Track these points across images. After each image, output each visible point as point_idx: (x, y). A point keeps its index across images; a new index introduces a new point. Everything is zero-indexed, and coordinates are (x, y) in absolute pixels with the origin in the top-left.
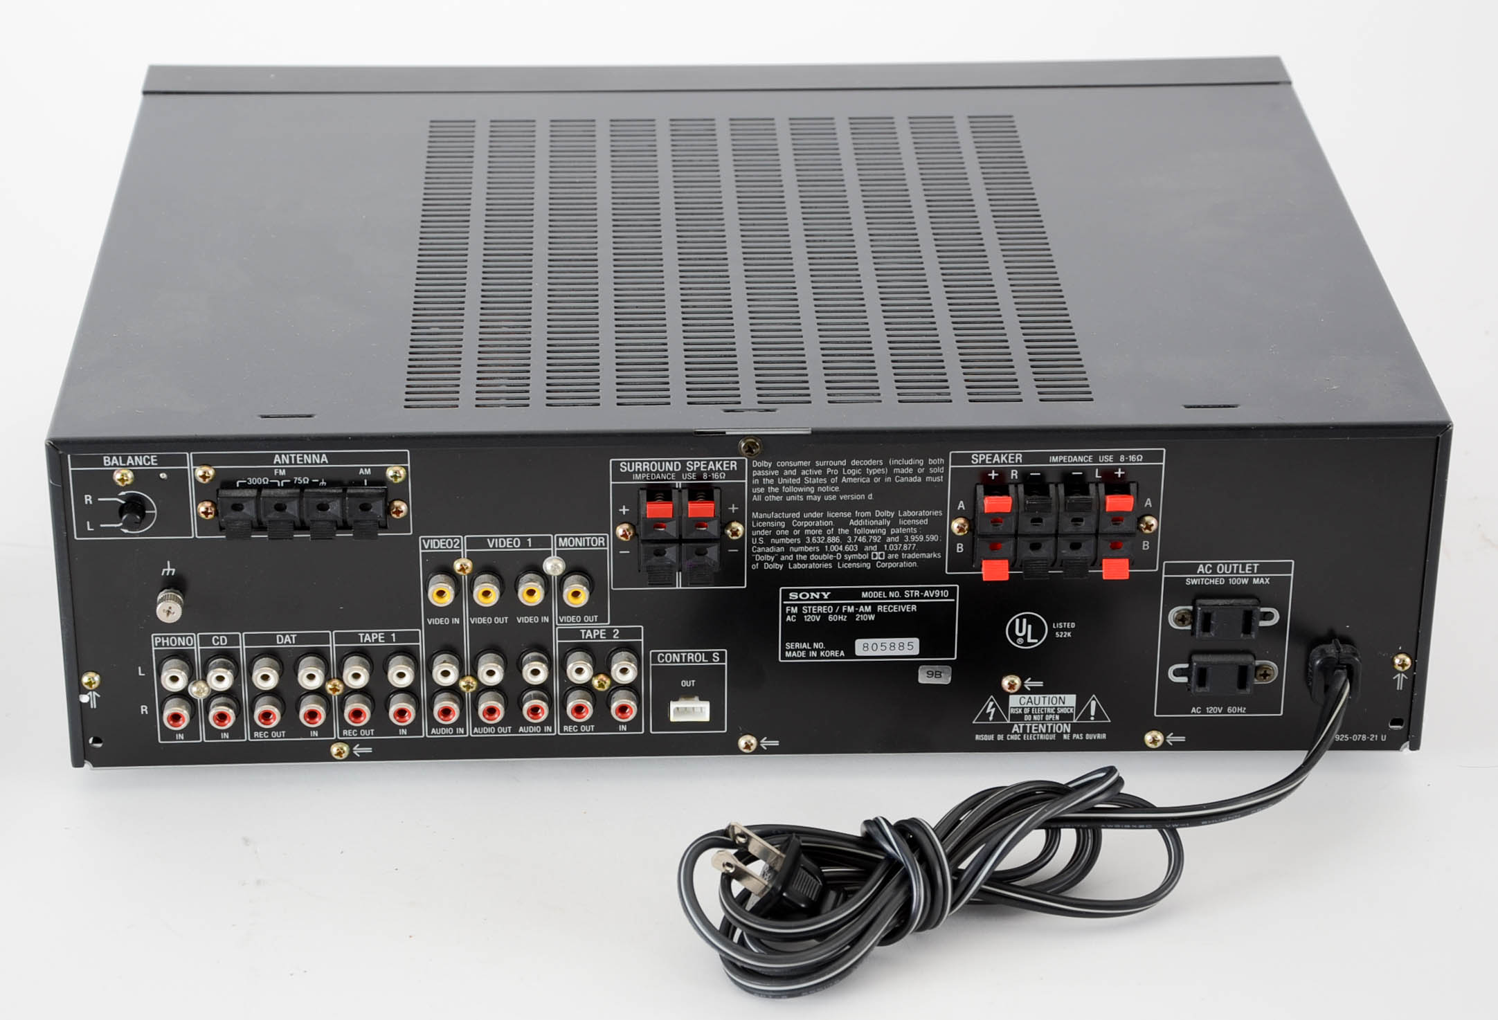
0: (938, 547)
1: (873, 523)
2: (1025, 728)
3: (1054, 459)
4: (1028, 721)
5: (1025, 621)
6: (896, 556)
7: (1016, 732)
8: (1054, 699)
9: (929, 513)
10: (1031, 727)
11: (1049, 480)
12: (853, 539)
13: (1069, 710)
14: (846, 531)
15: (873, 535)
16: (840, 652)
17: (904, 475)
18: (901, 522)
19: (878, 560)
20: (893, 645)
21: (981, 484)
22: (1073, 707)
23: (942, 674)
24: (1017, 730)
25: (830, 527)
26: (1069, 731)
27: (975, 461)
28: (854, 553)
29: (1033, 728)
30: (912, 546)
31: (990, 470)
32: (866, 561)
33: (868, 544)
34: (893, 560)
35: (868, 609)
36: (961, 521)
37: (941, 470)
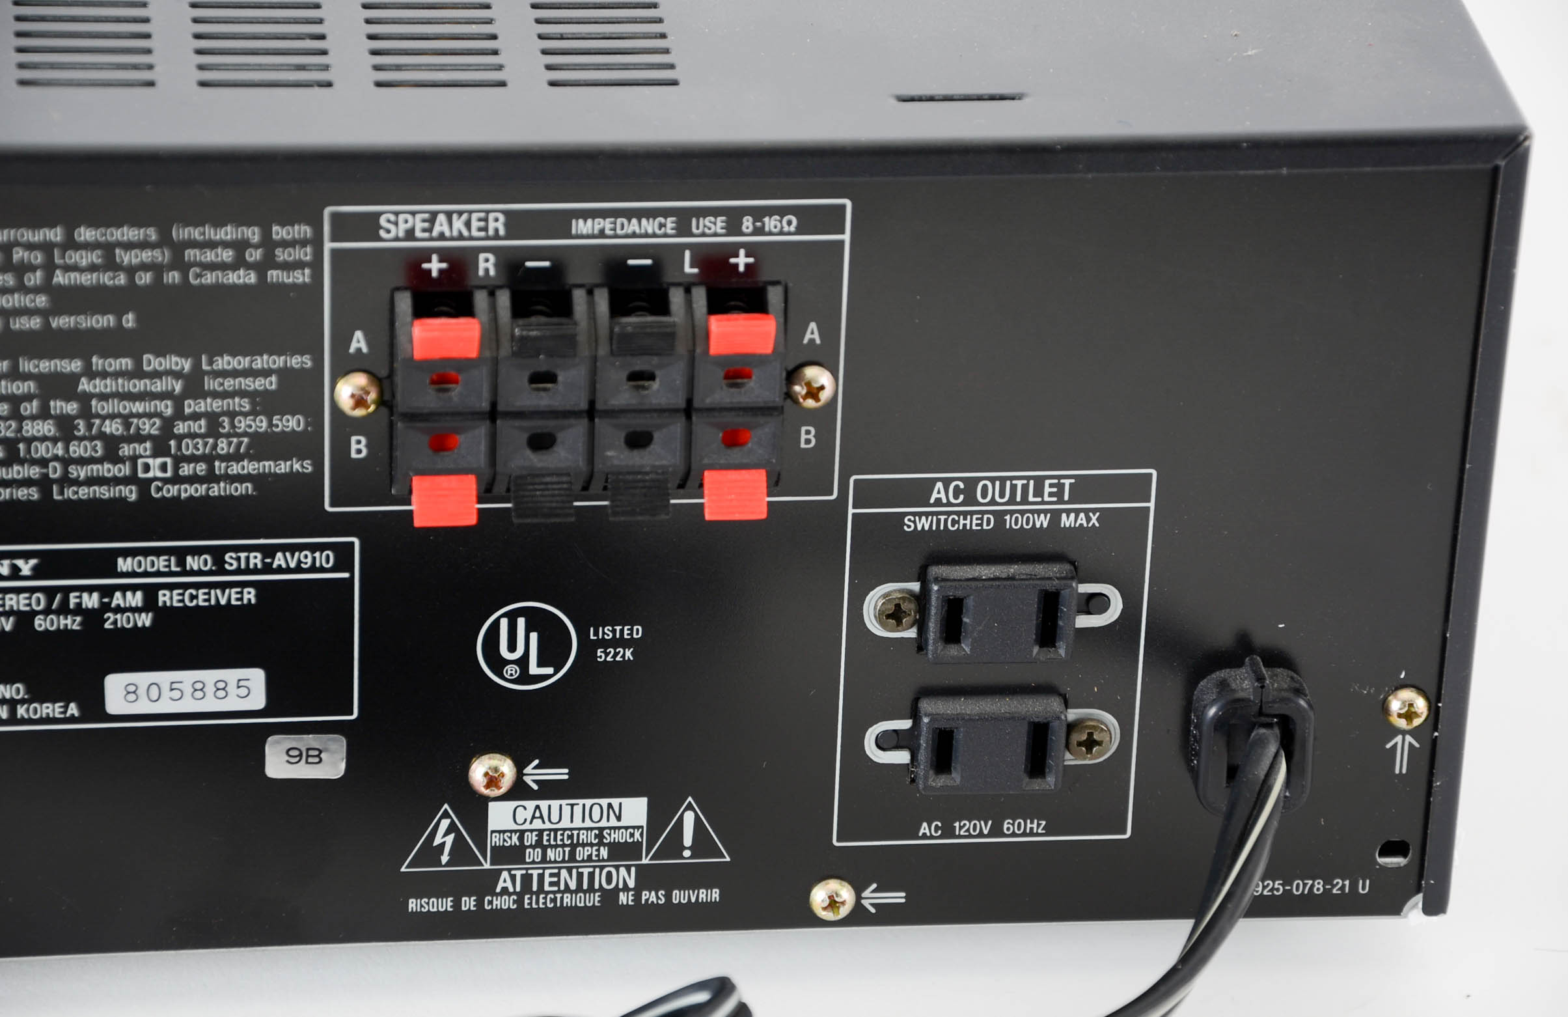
0: (305, 444)
1: (140, 385)
2: (527, 879)
3: (582, 226)
4: (533, 862)
5: (521, 622)
6: (201, 468)
7: (505, 891)
8: (596, 809)
9: (279, 362)
10: (541, 877)
11: (573, 276)
12: (90, 426)
13: (632, 835)
14: (71, 408)
15: (139, 416)
16: (66, 707)
17: (212, 267)
18: (211, 384)
19: (155, 479)
20: (199, 686)
21: (406, 289)
22: (642, 827)
23: (323, 755)
24: (509, 885)
25: (28, 398)
26: (631, 884)
27: (388, 231)
28: (92, 461)
29: (547, 880)
30: (240, 443)
31: (426, 255)
32: (125, 481)
33: (130, 440)
34: (193, 479)
35: (136, 599)
36: (359, 380)
37: (306, 254)
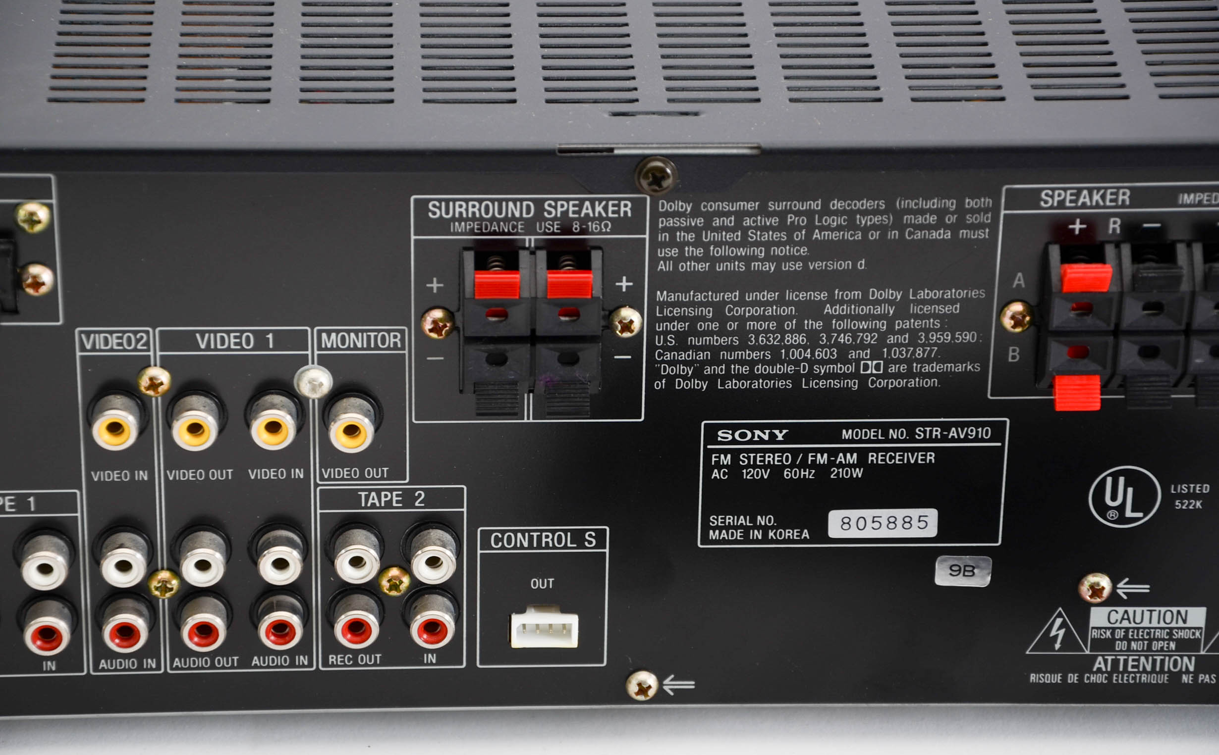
0: (977, 353)
1: (866, 310)
2: (1115, 662)
3: (1187, 198)
4: (1121, 651)
5: (1122, 480)
6: (903, 368)
7: (1099, 670)
8: (1169, 615)
9: (963, 293)
10: (1126, 661)
11: (1173, 235)
12: (829, 338)
13: (1194, 634)
14: (818, 325)
15: (863, 331)
16: (801, 533)
17: (921, 227)
18: (914, 309)
19: (872, 375)
20: (892, 520)
21: (1055, 243)
22: (1201, 628)
23: (976, 571)
24: (1103, 666)
25: (790, 318)
26: (1192, 668)
27: (1046, 202)
28: (830, 362)
29: (1130, 663)
30: (931, 351)
31: (1071, 219)
32: (851, 376)
33: (855, 347)
34: (897, 376)
35: (853, 458)
36: (1019, 308)
37: (987, 218)
